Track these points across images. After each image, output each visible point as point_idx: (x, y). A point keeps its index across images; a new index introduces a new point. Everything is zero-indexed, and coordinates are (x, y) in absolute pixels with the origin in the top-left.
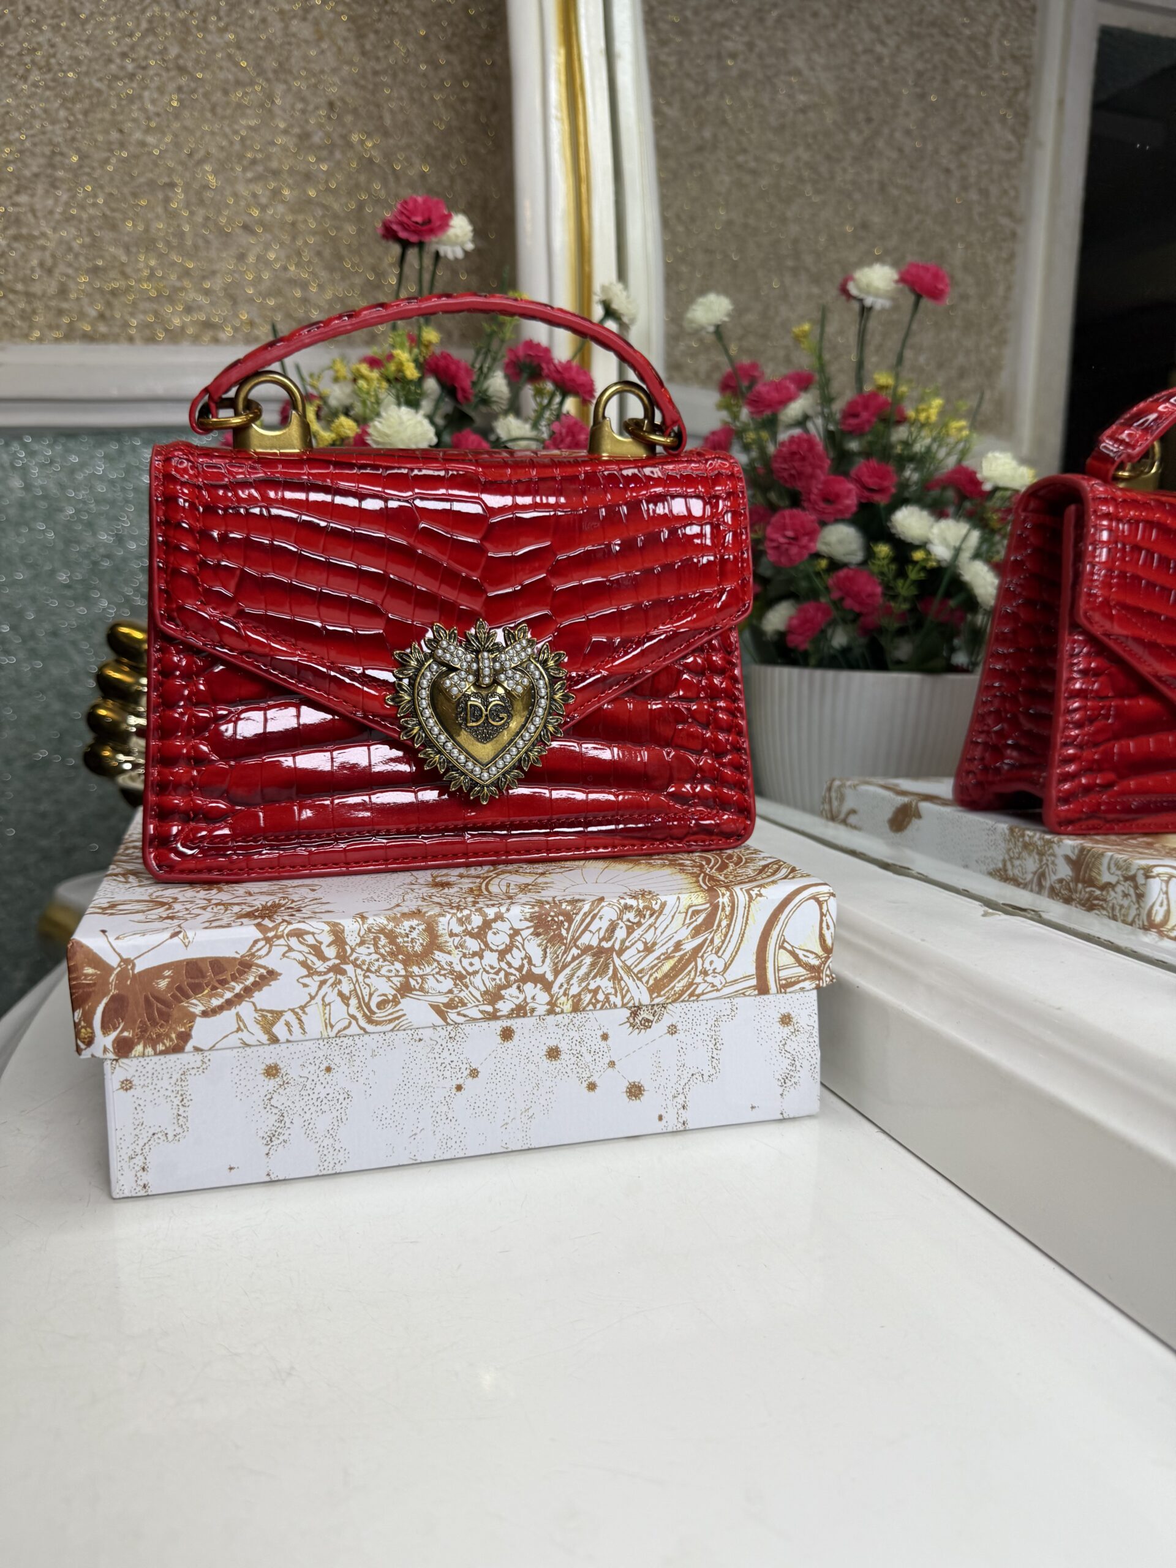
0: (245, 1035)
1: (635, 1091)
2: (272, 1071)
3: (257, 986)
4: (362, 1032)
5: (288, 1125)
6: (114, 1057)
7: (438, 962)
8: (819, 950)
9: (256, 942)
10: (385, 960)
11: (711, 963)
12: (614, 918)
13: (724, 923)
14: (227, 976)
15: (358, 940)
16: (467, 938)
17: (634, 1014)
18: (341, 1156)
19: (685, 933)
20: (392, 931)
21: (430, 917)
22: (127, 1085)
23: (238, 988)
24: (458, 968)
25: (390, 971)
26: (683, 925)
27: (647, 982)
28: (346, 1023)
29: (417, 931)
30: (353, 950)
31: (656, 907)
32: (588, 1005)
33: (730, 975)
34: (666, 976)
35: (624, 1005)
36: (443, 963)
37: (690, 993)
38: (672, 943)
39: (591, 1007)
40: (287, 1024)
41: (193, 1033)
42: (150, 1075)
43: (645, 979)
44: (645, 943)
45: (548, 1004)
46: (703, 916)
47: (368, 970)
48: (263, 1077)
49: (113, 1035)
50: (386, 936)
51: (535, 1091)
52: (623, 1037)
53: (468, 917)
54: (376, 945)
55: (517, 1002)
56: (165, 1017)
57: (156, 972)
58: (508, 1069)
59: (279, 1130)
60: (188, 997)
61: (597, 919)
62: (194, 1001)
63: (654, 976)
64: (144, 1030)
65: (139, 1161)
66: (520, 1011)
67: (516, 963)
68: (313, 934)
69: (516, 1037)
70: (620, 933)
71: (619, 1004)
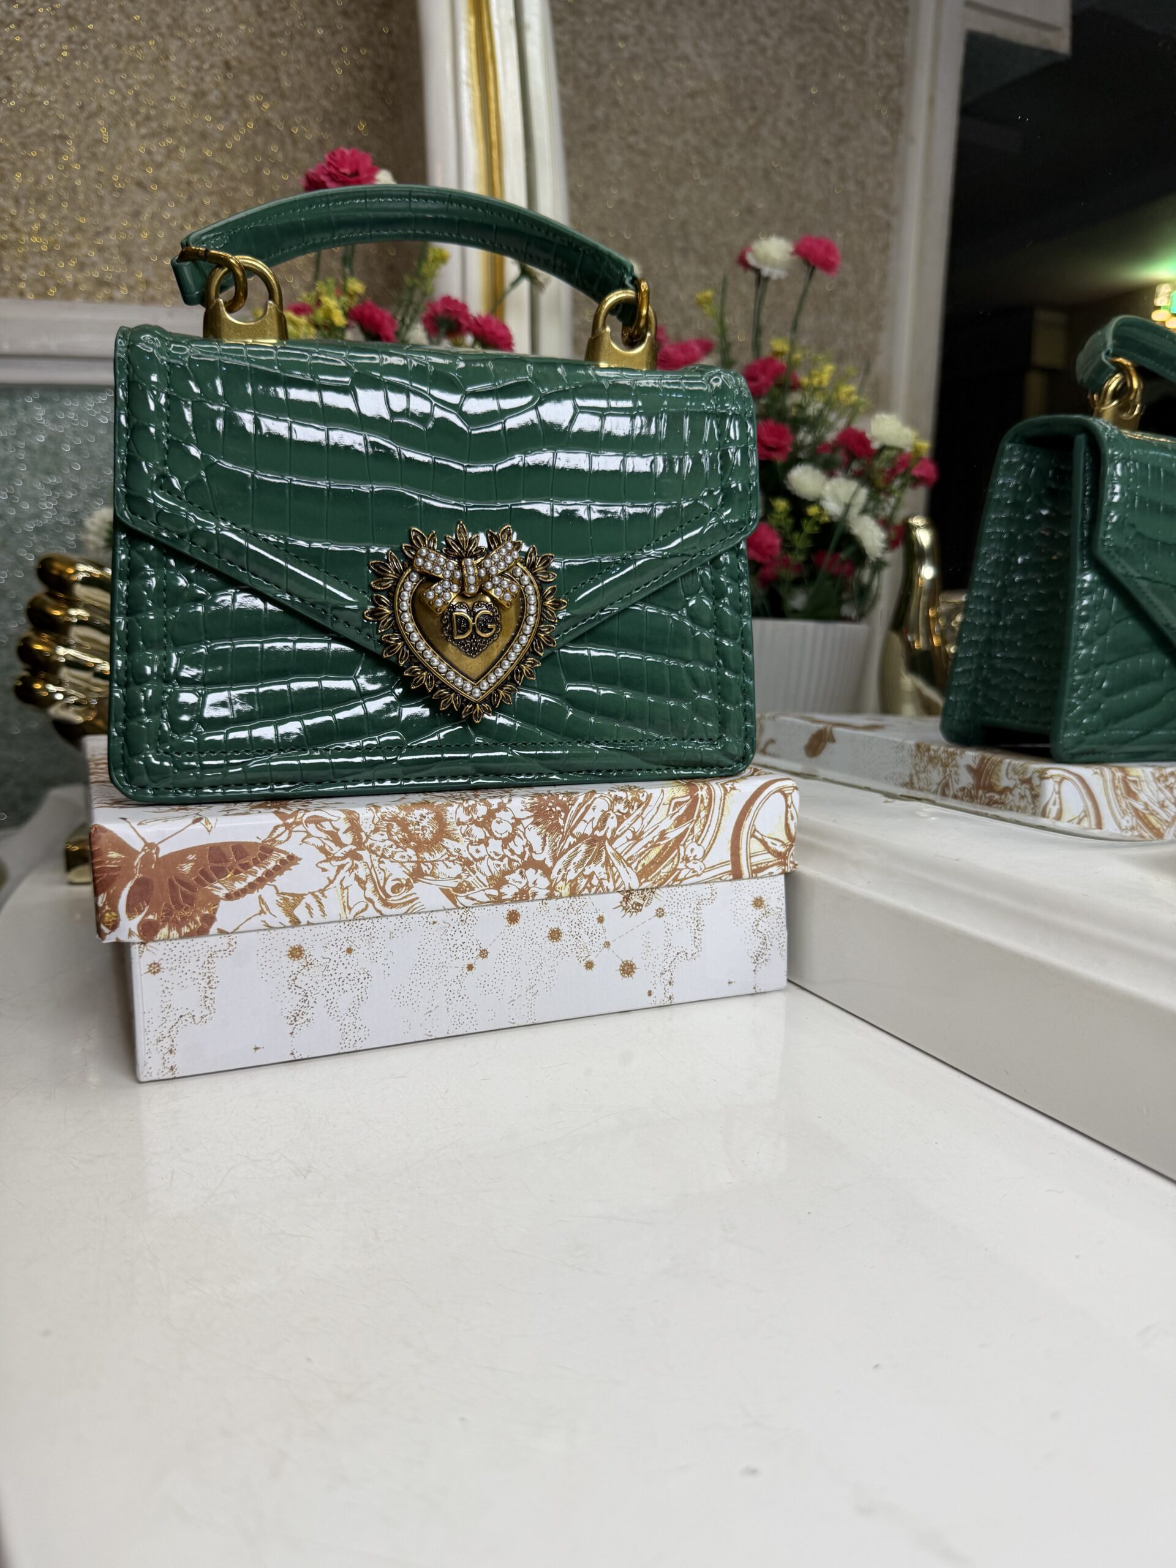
0: (267, 917)
1: (628, 969)
2: (296, 953)
3: (279, 869)
4: (378, 915)
5: (311, 1004)
6: (140, 940)
7: (447, 849)
8: (785, 839)
9: (276, 828)
10: (398, 847)
11: (692, 850)
12: (606, 809)
13: (703, 814)
14: (249, 860)
15: (373, 827)
16: (473, 826)
17: (627, 899)
18: (361, 1034)
19: (668, 823)
20: (403, 819)
21: (438, 806)
22: (155, 968)
23: (260, 872)
24: (465, 855)
25: (403, 857)
26: (667, 815)
27: (636, 868)
28: (363, 906)
29: (426, 820)
30: (368, 837)
31: (643, 799)
32: (584, 889)
33: (710, 861)
34: (652, 862)
35: (616, 890)
36: (452, 850)
37: (674, 879)
38: (657, 833)
39: (586, 891)
40: (308, 907)
41: (218, 916)
42: (177, 958)
43: (634, 866)
44: (634, 833)
45: (548, 888)
46: (684, 807)
47: (383, 856)
48: (287, 959)
49: (139, 918)
50: (399, 824)
51: (538, 970)
52: (617, 920)
53: (474, 806)
54: (390, 834)
55: (520, 886)
56: (190, 900)
57: (180, 856)
58: (514, 950)
59: (303, 1010)
60: (212, 881)
61: (591, 810)
62: (218, 885)
63: (642, 862)
64: (169, 913)
65: (166, 1043)
66: (523, 895)
67: (519, 850)
68: (330, 821)
69: (521, 920)
70: (612, 823)
71: (612, 889)
